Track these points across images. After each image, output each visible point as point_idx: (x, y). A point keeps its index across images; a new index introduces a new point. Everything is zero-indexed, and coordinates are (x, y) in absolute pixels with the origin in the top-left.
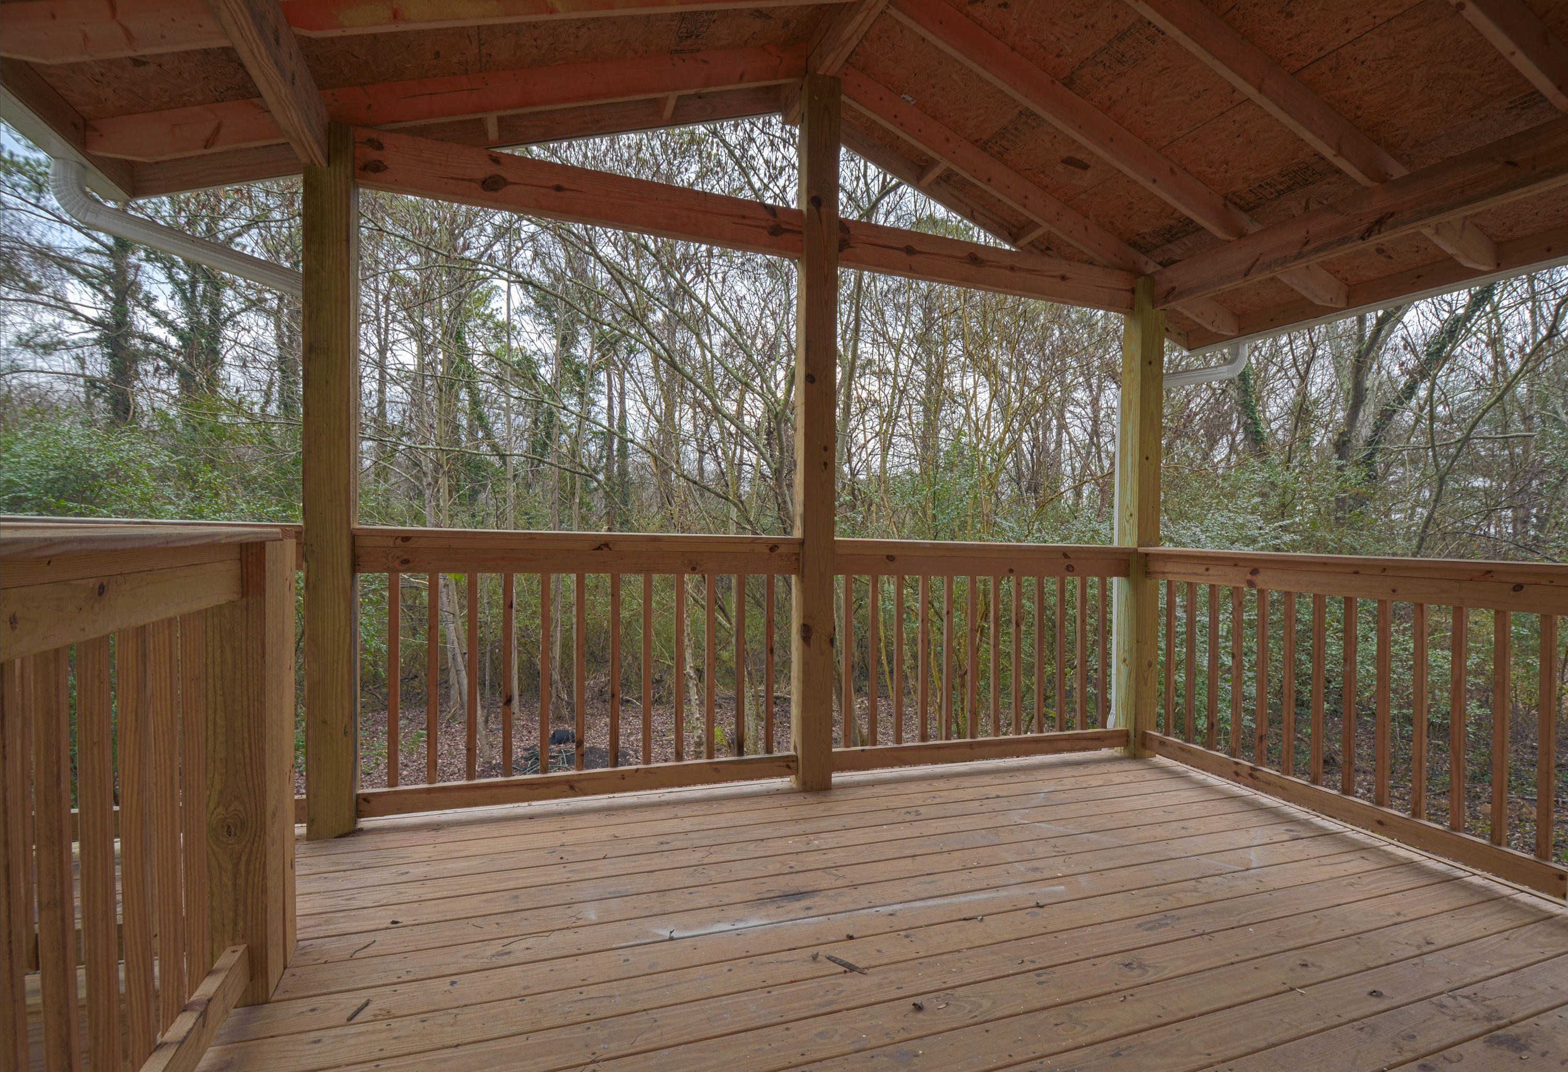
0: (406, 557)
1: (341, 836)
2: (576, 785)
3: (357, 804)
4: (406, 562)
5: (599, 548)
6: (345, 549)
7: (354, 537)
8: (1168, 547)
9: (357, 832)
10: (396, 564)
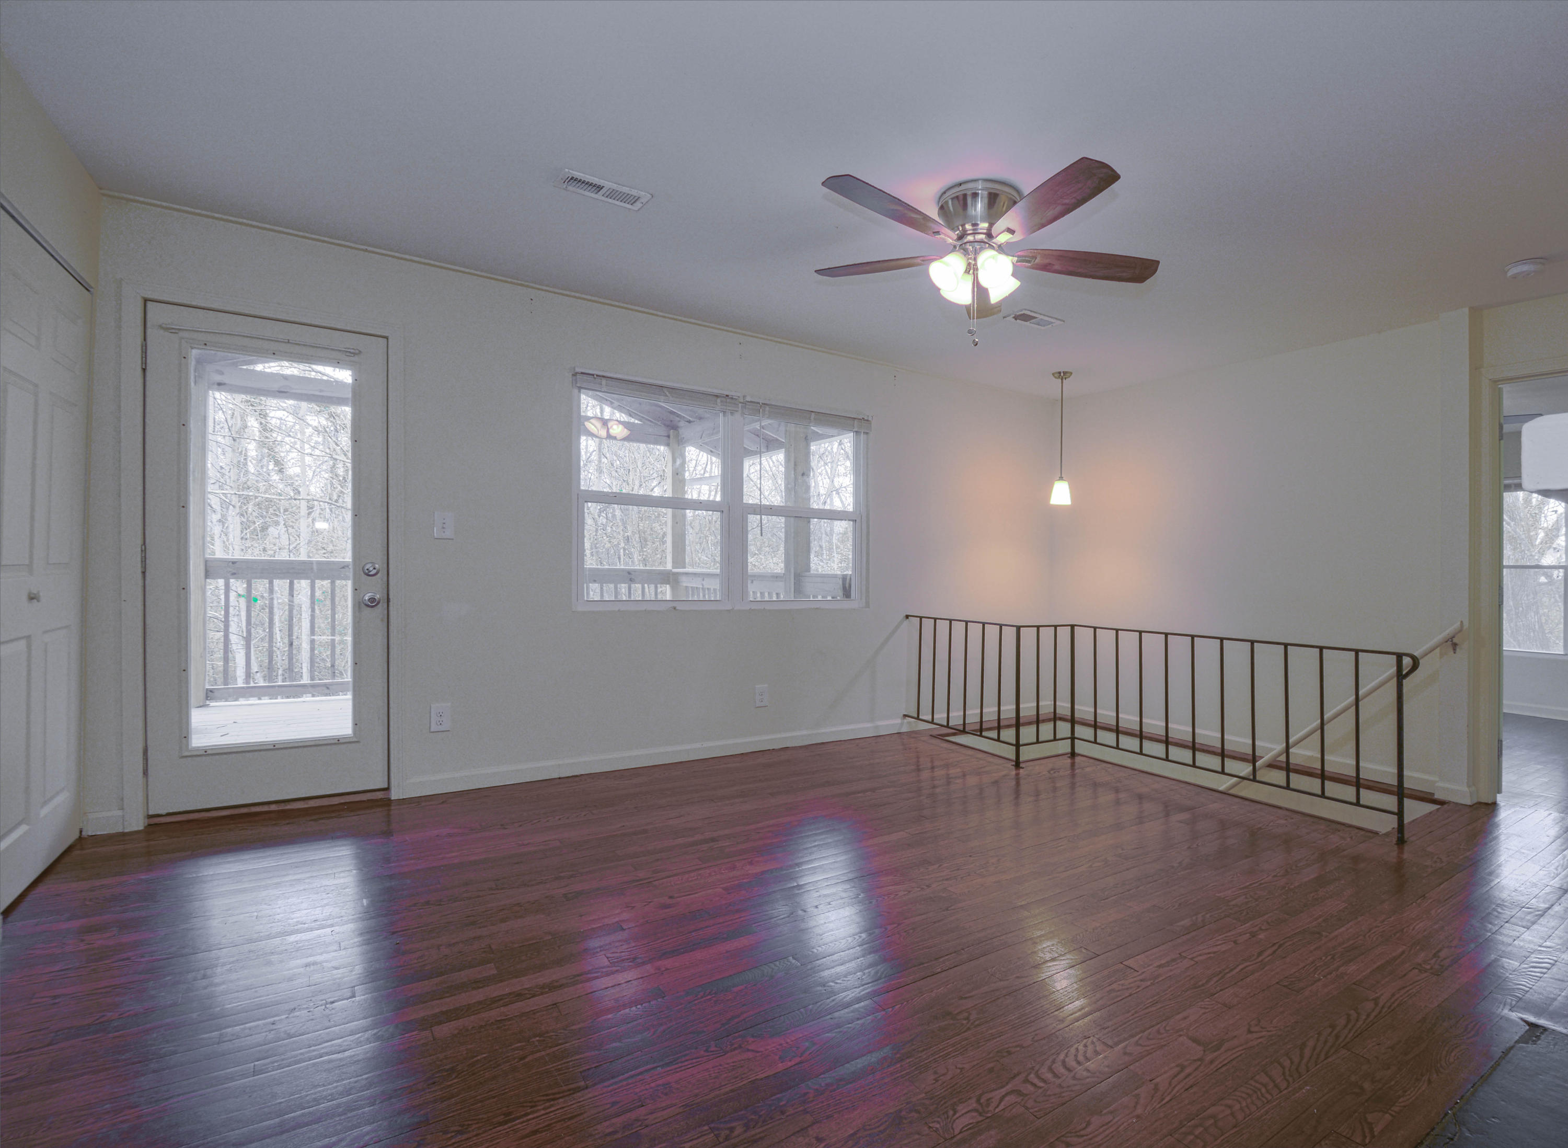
0: (234, 571)
1: (198, 707)
2: (330, 687)
3: (207, 694)
4: (234, 574)
5: (343, 568)
6: (202, 567)
7: (206, 562)
8: (689, 570)
9: (208, 706)
10: (229, 575)
